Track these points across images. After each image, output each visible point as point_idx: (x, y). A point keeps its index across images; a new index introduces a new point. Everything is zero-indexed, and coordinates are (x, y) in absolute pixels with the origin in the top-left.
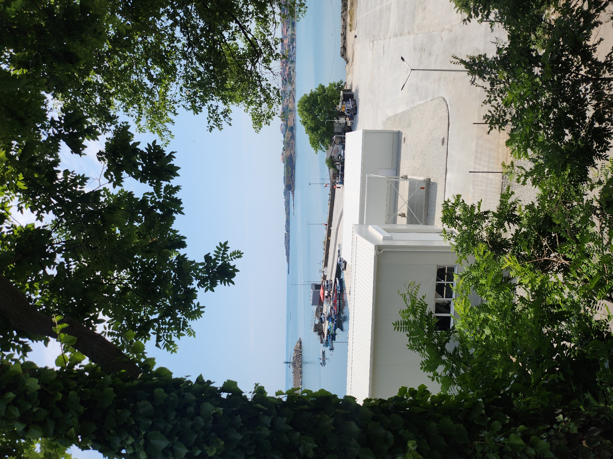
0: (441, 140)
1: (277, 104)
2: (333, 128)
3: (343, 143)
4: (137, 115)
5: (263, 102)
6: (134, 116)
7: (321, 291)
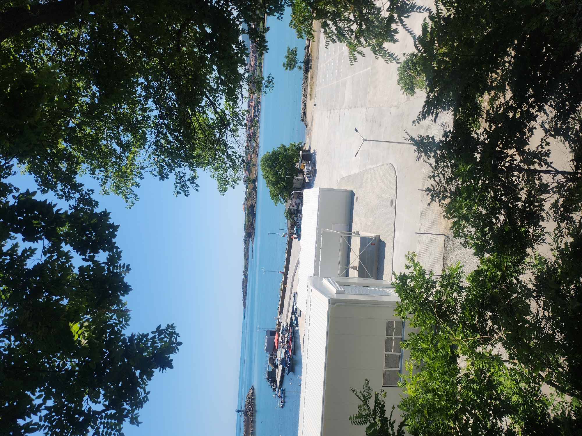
0: (390, 201)
1: (242, 170)
2: (292, 183)
3: (301, 198)
4: (103, 178)
5: (229, 168)
6: (100, 179)
7: (276, 337)
